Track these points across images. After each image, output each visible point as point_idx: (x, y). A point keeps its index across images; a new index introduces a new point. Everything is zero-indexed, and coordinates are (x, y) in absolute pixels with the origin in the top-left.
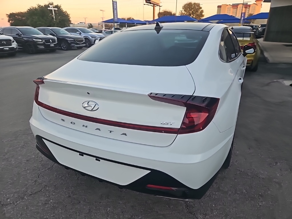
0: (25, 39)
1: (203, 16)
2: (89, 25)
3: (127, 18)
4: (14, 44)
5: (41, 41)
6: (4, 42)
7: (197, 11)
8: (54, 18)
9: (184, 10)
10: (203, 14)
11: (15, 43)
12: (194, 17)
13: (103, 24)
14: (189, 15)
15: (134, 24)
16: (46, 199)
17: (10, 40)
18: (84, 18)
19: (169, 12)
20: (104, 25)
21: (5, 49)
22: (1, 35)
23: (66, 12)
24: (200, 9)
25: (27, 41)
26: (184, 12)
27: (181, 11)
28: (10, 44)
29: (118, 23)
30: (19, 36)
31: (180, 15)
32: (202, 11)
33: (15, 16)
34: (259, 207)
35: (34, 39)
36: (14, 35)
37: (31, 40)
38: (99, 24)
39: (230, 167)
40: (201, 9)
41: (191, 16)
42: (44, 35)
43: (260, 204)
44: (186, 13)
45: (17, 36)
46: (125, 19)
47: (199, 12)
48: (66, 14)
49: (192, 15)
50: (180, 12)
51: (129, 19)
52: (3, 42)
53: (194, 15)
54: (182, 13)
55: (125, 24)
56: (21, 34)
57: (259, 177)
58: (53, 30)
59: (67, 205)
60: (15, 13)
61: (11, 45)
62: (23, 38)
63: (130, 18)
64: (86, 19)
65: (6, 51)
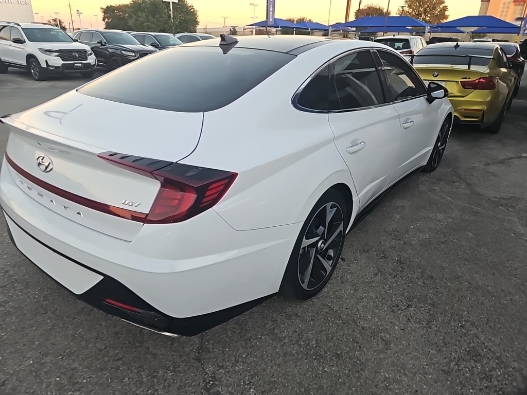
0: (111, 51)
1: (446, 17)
2: (231, 29)
3: (297, 19)
4: (91, 59)
5: (134, 55)
6: (76, 54)
7: (434, 8)
8: (172, 16)
9: (407, 6)
10: (447, 13)
11: (93, 56)
12: (428, 18)
13: (253, 28)
14: (418, 15)
15: (308, 29)
16: (5, 299)
17: (85, 51)
18: (223, 17)
19: (378, 8)
20: (254, 30)
21: (76, 65)
22: (75, 42)
23: (193, 6)
24: (441, 4)
25: (113, 55)
26: (407, 9)
27: (403, 7)
28: (84, 58)
29: (278, 27)
30: (102, 45)
31: (398, 15)
32: (445, 9)
33: (113, 12)
34: (321, 374)
35: (123, 52)
36: (95, 43)
37: (119, 52)
38: (244, 29)
39: (319, 298)
40: (443, 5)
41: (421, 16)
42: (142, 45)
43: (326, 369)
44: (410, 12)
45: (99, 45)
46: (294, 21)
47: (439, 10)
48: (192, 10)
49: (423, 15)
50: (401, 9)
51: (301, 21)
52: (74, 54)
53: (427, 15)
54: (403, 10)
55: (292, 29)
56: (105, 43)
57: (359, 324)
58: (157, 38)
59: (26, 314)
60: (115, 6)
61: (86, 60)
62: (108, 49)
63: (303, 19)
64: (226, 19)
65: (79, 68)
